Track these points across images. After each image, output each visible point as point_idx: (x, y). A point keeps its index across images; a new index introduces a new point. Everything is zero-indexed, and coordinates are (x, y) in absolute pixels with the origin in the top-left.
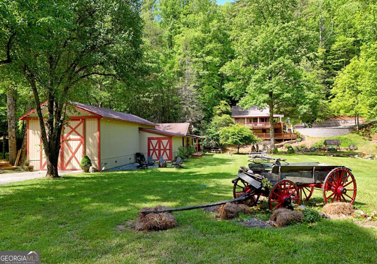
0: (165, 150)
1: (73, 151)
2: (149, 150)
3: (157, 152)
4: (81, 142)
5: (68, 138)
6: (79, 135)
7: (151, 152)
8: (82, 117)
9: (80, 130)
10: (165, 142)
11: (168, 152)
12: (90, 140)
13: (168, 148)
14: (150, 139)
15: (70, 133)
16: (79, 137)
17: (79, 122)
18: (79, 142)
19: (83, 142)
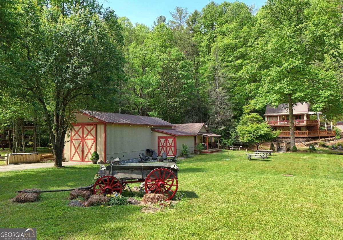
0: (170, 147)
1: (89, 148)
2: (159, 147)
3: (165, 148)
4: (94, 141)
5: (86, 138)
6: (93, 136)
7: (160, 148)
8: (94, 123)
9: (93, 132)
10: (170, 140)
11: (173, 148)
12: (100, 139)
13: (173, 145)
14: (159, 138)
15: (87, 135)
16: (92, 138)
17: (93, 126)
18: (93, 141)
19: (95, 141)
